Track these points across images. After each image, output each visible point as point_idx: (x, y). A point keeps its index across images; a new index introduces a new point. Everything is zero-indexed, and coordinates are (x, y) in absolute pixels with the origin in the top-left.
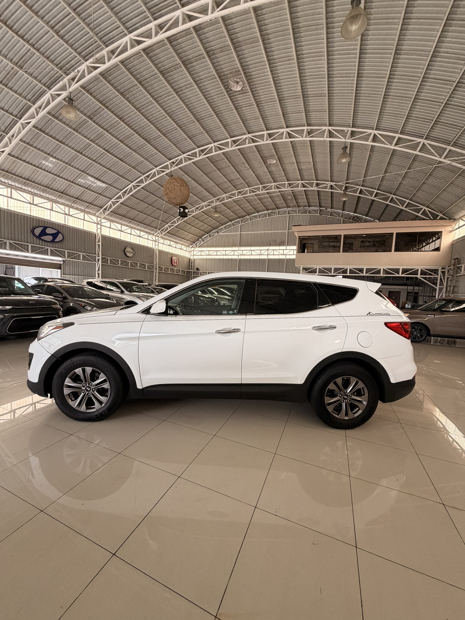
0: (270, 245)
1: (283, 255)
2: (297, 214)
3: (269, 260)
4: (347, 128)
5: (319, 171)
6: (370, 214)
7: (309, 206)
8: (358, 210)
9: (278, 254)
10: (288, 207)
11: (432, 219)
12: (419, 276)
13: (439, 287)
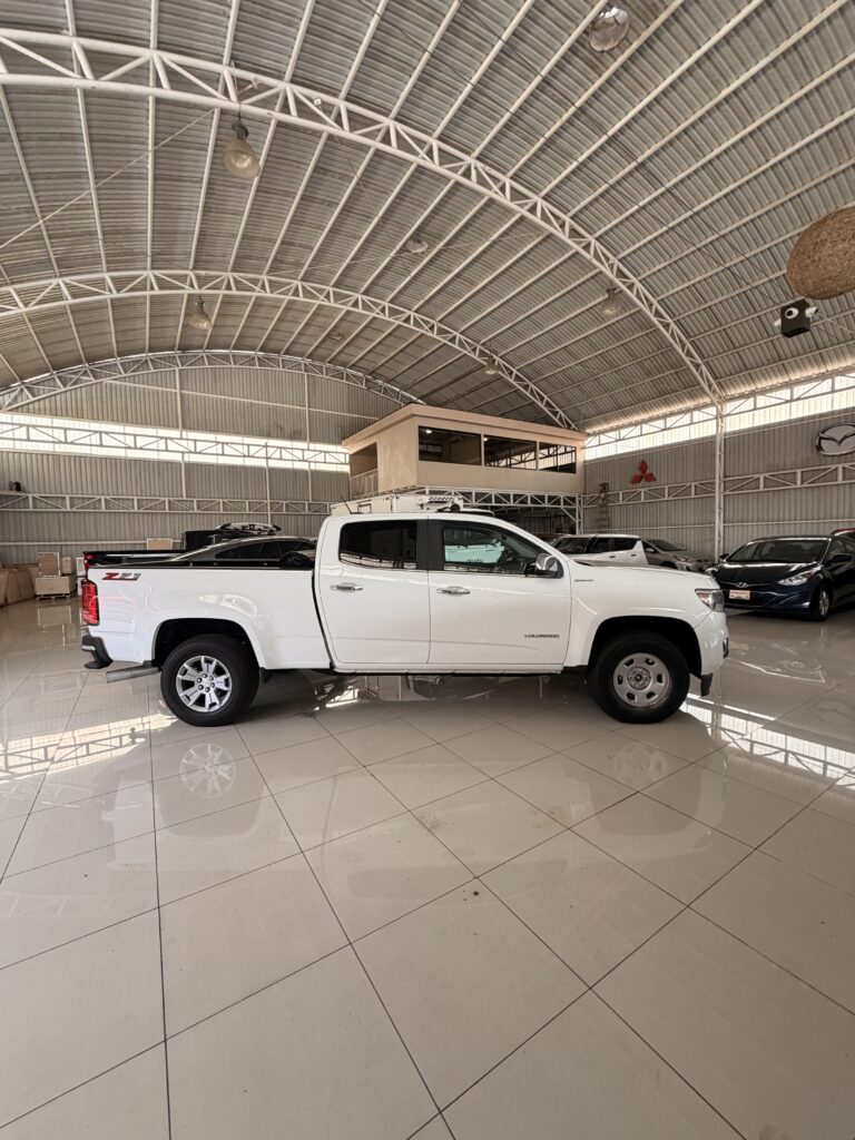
0: (269, 436)
1: (303, 461)
2: (324, 376)
3: (272, 471)
11: (566, 428)
12: (562, 506)
13: (577, 521)
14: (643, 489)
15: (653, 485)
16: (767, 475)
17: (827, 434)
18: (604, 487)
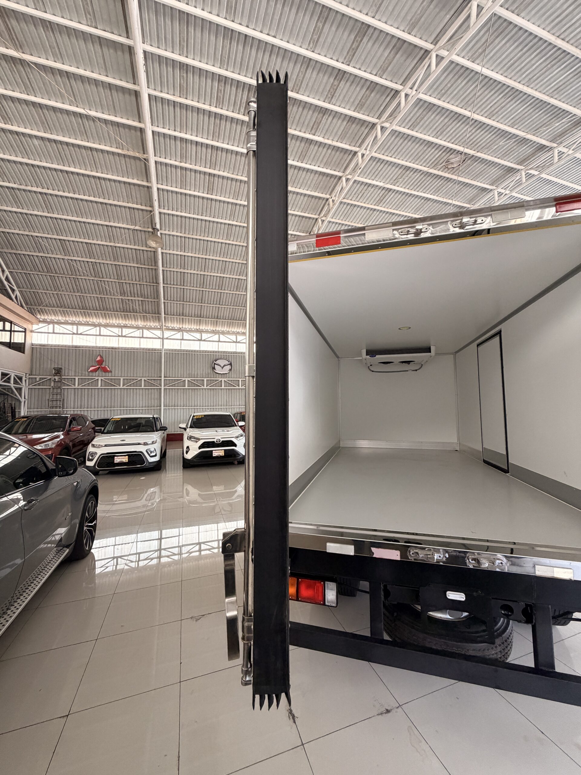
12: (12, 385)
13: (22, 400)
14: (100, 378)
15: (109, 376)
16: (189, 379)
17: (217, 362)
18: (58, 371)
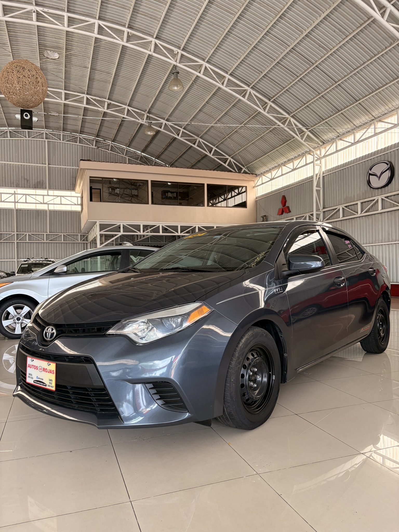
0: (18, 186)
1: (44, 203)
2: (61, 141)
3: (19, 211)
4: (177, 49)
5: (117, 88)
6: (163, 157)
7: (82, 132)
8: (149, 149)
9: (34, 201)
10: (47, 127)
11: (237, 171)
16: (344, 206)
17: (374, 170)
